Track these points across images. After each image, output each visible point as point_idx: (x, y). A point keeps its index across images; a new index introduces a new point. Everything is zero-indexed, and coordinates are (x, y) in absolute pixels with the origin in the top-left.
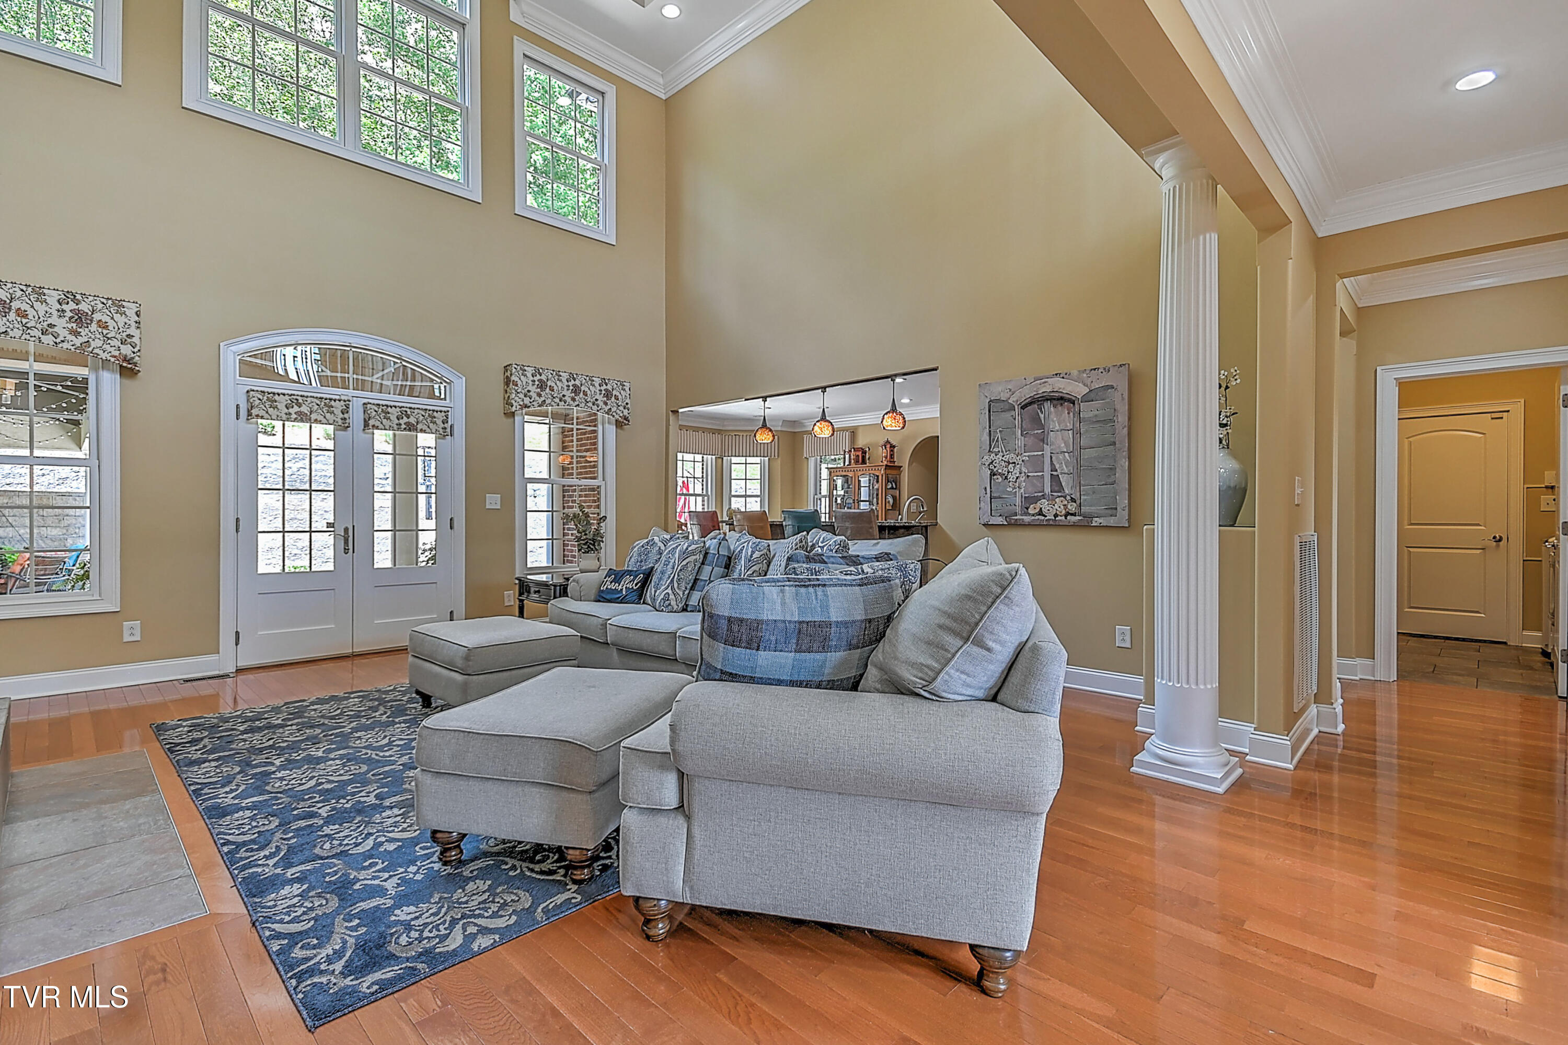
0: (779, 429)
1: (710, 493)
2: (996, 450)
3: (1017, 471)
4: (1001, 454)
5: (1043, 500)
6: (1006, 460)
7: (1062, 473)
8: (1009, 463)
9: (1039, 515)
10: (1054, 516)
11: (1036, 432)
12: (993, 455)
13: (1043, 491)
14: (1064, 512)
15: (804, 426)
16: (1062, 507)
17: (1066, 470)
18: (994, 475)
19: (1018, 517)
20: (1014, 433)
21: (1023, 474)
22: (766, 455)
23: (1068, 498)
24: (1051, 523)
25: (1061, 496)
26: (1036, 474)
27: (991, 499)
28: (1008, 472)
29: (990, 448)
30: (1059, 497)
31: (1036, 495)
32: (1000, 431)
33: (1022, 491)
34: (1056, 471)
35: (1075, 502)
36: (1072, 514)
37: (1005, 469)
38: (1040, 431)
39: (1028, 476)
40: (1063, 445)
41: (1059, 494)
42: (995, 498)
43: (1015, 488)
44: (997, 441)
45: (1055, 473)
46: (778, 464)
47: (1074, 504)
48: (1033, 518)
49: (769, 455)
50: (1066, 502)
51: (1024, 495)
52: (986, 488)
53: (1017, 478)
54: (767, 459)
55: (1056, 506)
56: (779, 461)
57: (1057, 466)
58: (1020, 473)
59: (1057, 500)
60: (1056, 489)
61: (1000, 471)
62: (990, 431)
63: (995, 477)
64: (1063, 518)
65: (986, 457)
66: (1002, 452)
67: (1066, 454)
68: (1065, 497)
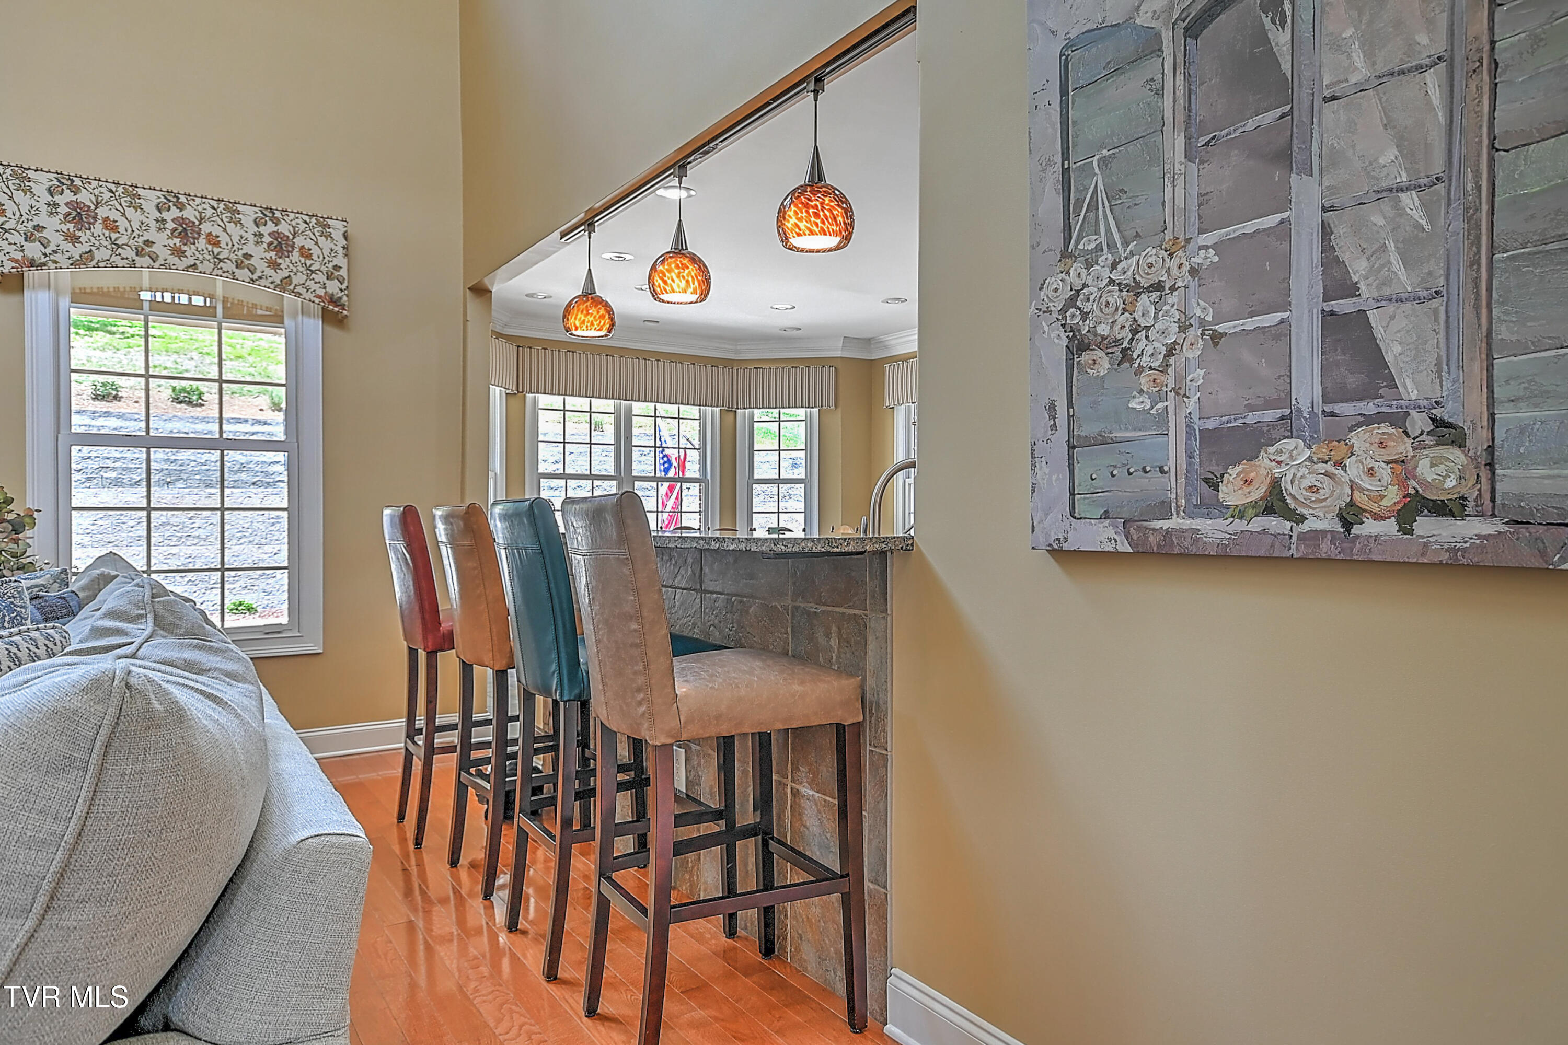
0: (839, 354)
1: (709, 477)
2: (1088, 244)
3: (1169, 324)
4: (1106, 257)
5: (1290, 444)
6: (1127, 279)
7: (1380, 301)
8: (1137, 290)
9: (1269, 510)
10: (1341, 517)
11: (1251, 125)
12: (1077, 267)
13: (1285, 399)
14: (1393, 496)
15: (886, 347)
16: (1385, 472)
17: (1405, 281)
18: (1083, 347)
19: (1175, 523)
20: (1157, 157)
21: (1194, 332)
22: (812, 404)
23: (1419, 422)
24: (1326, 548)
25: (1379, 418)
26: (1250, 324)
27: (1071, 447)
28: (1135, 332)
29: (1066, 246)
30: (1368, 420)
31: (1251, 419)
32: (1104, 162)
33: (1192, 405)
34: (1352, 291)
35: (1459, 441)
36: (1440, 509)
37: (1122, 319)
38: (1270, 117)
39: (1216, 338)
40: (1390, 154)
41: (1370, 408)
42: (1088, 442)
43: (1159, 397)
44: (1093, 206)
45: (1344, 306)
46: (836, 420)
47: (1454, 454)
48: (1239, 525)
49: (819, 403)
50: (1405, 448)
51: (1198, 425)
52: (1052, 407)
53: (1170, 353)
54: (817, 409)
55: (1354, 469)
56: (839, 415)
57: (1358, 269)
58: (1183, 328)
59: (1360, 439)
60: (1353, 381)
61: (1103, 330)
62: (1066, 171)
63: (1086, 357)
64: (1390, 527)
65: (1054, 282)
66: (1111, 246)
67: (1410, 200)
68: (1399, 420)
